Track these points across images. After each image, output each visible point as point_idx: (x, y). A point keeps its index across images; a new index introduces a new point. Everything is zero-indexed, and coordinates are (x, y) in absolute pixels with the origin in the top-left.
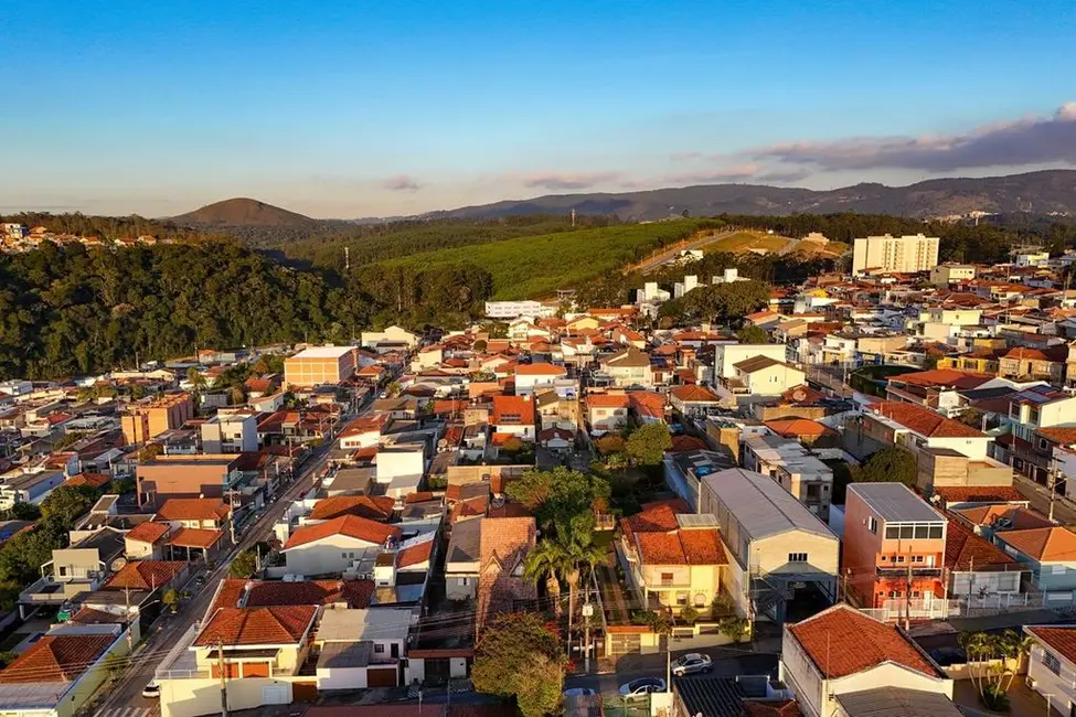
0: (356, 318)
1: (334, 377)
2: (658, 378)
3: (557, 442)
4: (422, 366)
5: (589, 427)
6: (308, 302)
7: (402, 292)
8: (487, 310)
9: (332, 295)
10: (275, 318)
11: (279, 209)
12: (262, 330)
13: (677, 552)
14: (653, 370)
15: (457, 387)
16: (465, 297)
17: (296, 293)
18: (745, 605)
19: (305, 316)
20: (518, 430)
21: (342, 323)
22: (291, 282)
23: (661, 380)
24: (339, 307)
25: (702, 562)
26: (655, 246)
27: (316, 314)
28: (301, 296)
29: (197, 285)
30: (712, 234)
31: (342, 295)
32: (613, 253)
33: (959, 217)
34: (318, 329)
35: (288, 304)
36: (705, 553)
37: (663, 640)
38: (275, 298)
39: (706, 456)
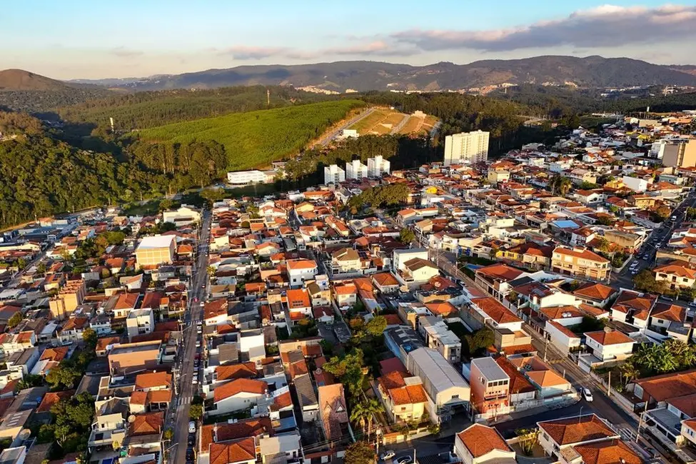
0: (140, 184)
2: (364, 265)
3: (326, 318)
4: (217, 246)
5: (337, 303)
6: (106, 175)
7: (166, 162)
8: (229, 178)
9: (121, 169)
10: (87, 190)
11: (46, 78)
12: (79, 199)
13: (407, 398)
14: (361, 261)
16: (212, 168)
17: (96, 169)
18: (436, 418)
19: (106, 186)
20: (302, 310)
21: (131, 189)
22: (92, 162)
23: (365, 265)
24: (127, 177)
25: (418, 402)
26: (327, 125)
27: (113, 184)
28: (101, 172)
29: (29, 171)
30: (359, 113)
31: (127, 167)
32: (302, 132)
33: (496, 87)
34: (116, 195)
35: (94, 179)
36: (418, 397)
37: (406, 437)
38: (84, 176)
39: (403, 330)
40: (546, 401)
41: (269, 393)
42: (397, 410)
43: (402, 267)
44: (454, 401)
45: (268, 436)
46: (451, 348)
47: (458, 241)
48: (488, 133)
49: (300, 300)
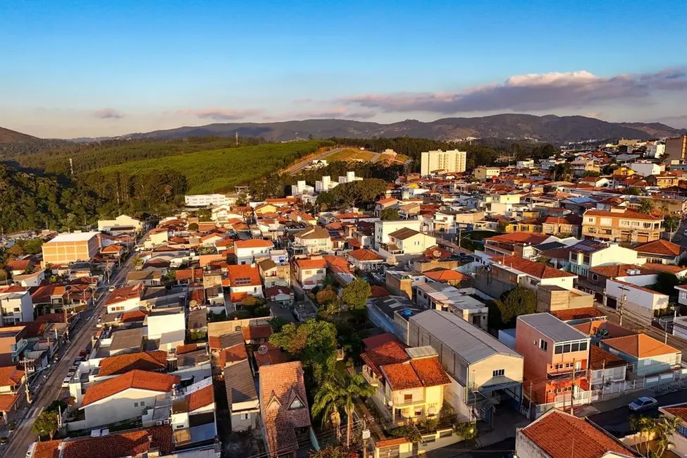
0: (86, 210)
1: (86, 256)
2: (336, 245)
3: (281, 297)
4: (153, 244)
5: (299, 282)
6: (46, 199)
7: (120, 190)
8: (186, 201)
9: (66, 193)
10: (21, 212)
12: (10, 221)
13: (415, 378)
14: (332, 240)
15: (187, 258)
16: (168, 192)
17: (37, 192)
19: (45, 209)
20: (249, 289)
21: (75, 214)
22: (32, 184)
23: (338, 247)
24: (71, 202)
25: (433, 384)
26: (296, 158)
27: (54, 208)
28: (40, 195)
30: (329, 150)
31: (73, 193)
32: (270, 162)
33: (461, 140)
34: (56, 219)
35: (31, 201)
36: (433, 376)
37: (415, 446)
38: (20, 197)
39: (396, 300)
40: (650, 380)
41: (178, 388)
42: (397, 398)
43: (386, 240)
44: (499, 381)
45: (157, 454)
46: (472, 314)
47: (455, 219)
48: (465, 153)
49: (246, 277)
